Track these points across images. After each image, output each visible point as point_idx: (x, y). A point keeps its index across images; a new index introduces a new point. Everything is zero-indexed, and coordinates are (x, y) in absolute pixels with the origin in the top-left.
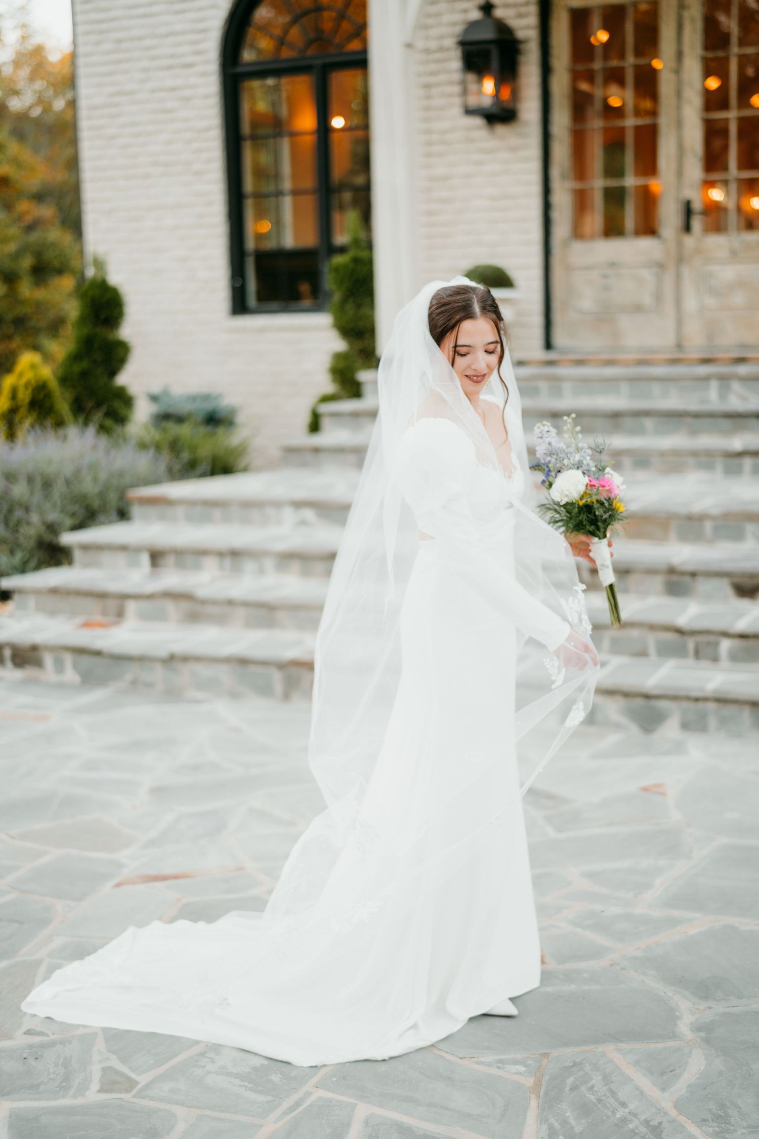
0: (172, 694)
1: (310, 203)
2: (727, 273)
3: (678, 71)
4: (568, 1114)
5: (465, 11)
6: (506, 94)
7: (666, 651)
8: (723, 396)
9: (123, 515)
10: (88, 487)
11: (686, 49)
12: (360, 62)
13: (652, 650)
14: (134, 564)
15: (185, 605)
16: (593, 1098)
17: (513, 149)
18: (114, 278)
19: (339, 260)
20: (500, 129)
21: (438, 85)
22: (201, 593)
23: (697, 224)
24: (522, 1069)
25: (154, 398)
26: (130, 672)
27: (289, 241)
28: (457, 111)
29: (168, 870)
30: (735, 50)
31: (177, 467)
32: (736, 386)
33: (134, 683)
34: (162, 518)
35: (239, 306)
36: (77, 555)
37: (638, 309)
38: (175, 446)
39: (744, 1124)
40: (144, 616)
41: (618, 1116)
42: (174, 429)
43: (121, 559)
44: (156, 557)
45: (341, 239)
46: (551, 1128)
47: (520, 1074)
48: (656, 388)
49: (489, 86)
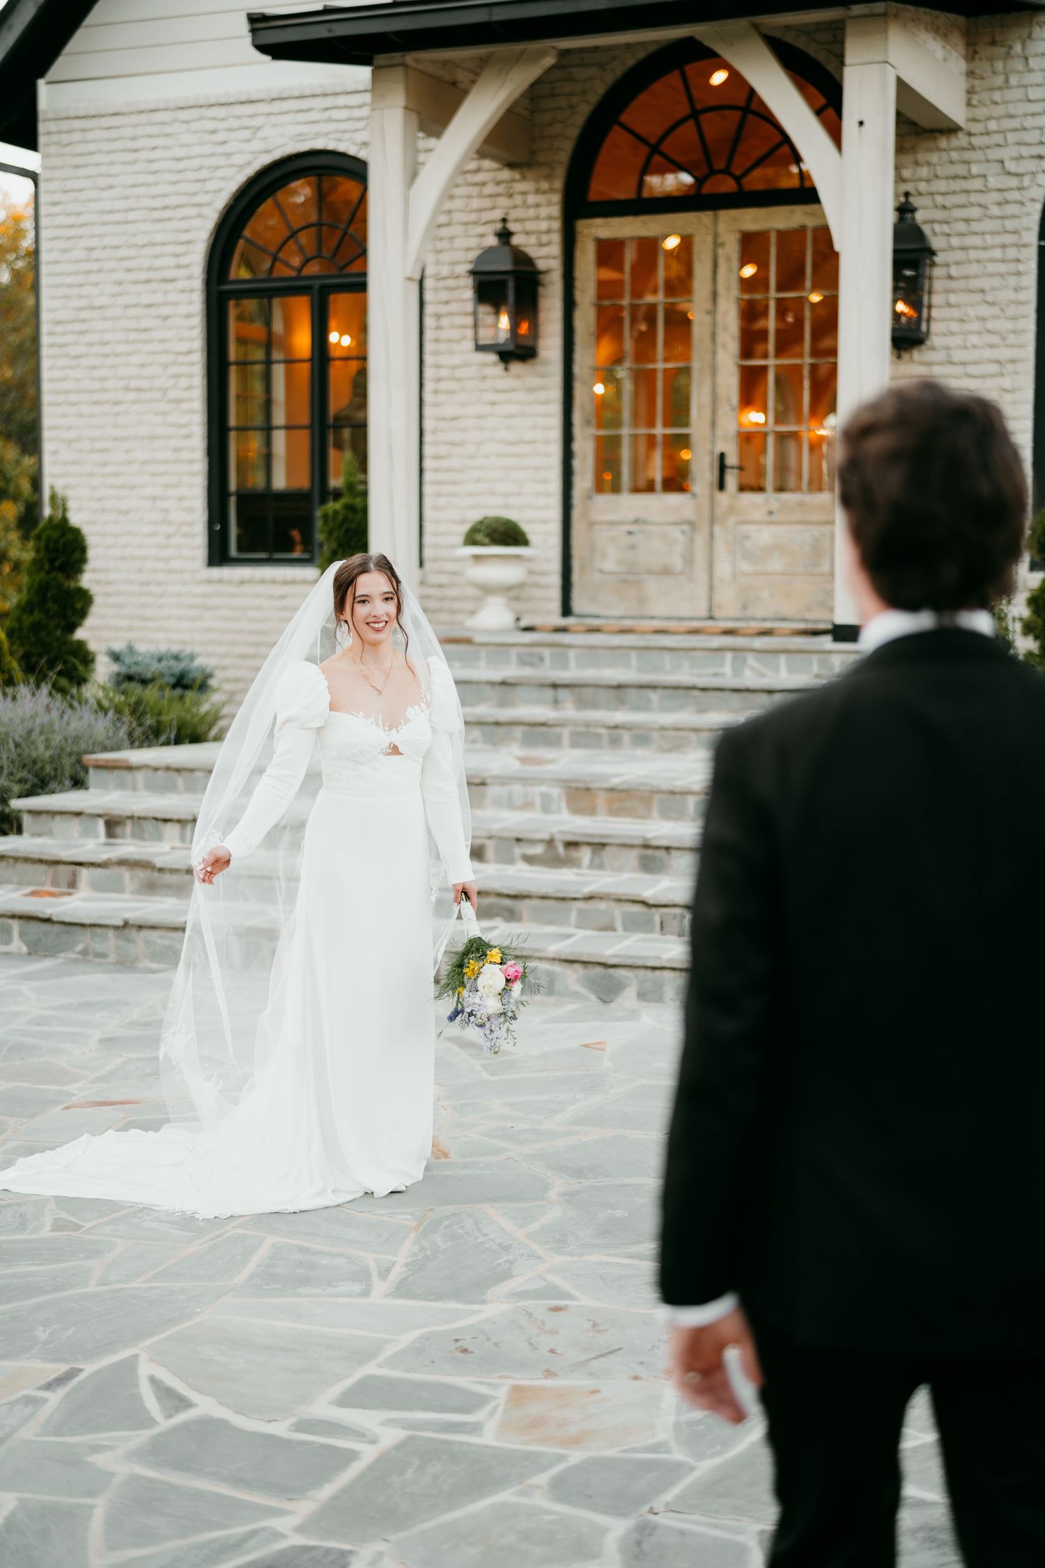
0: (126, 964)
1: (304, 438)
2: (764, 536)
3: (712, 312)
4: (439, 1240)
5: (482, 236)
6: (524, 328)
7: (632, 925)
8: (737, 672)
9: (78, 783)
10: (41, 751)
11: (721, 289)
12: (359, 286)
13: (618, 924)
14: (88, 833)
15: (142, 874)
16: (461, 1232)
17: (531, 390)
18: (75, 519)
19: (332, 506)
20: (516, 367)
21: (449, 314)
22: (159, 862)
23: (731, 480)
24: (409, 1217)
25: (116, 657)
26: (83, 940)
27: (280, 482)
28: (470, 345)
29: (114, 1098)
30: (773, 293)
31: (138, 732)
32: (751, 660)
33: (84, 952)
34: (121, 786)
35: (218, 555)
36: (27, 820)
37: (666, 571)
38: (137, 710)
39: (577, 1244)
40: (97, 886)
41: (478, 1241)
42: (136, 689)
43: (75, 825)
44: (113, 825)
45: (335, 482)
46: (422, 1249)
47: (407, 1219)
48: (667, 658)
49: (504, 321)
